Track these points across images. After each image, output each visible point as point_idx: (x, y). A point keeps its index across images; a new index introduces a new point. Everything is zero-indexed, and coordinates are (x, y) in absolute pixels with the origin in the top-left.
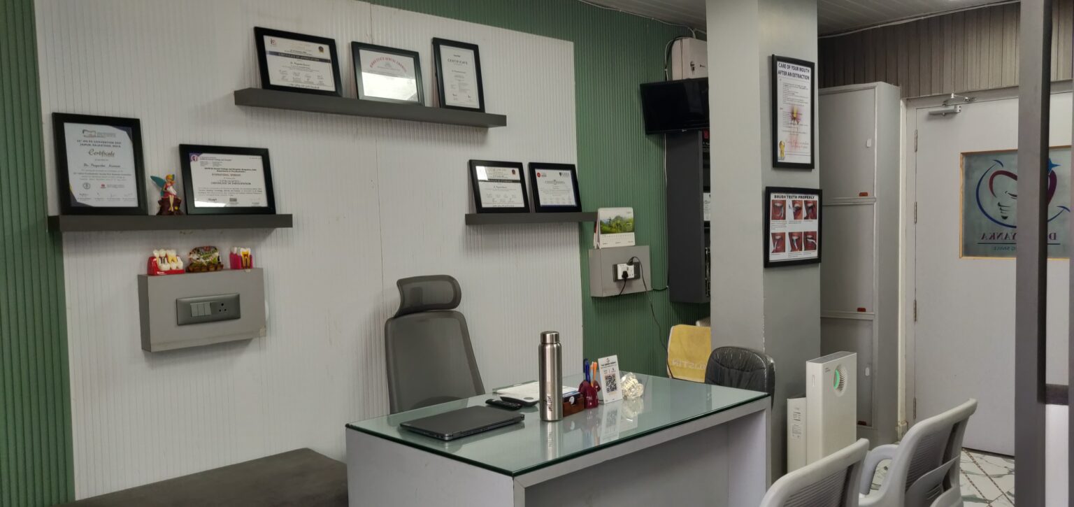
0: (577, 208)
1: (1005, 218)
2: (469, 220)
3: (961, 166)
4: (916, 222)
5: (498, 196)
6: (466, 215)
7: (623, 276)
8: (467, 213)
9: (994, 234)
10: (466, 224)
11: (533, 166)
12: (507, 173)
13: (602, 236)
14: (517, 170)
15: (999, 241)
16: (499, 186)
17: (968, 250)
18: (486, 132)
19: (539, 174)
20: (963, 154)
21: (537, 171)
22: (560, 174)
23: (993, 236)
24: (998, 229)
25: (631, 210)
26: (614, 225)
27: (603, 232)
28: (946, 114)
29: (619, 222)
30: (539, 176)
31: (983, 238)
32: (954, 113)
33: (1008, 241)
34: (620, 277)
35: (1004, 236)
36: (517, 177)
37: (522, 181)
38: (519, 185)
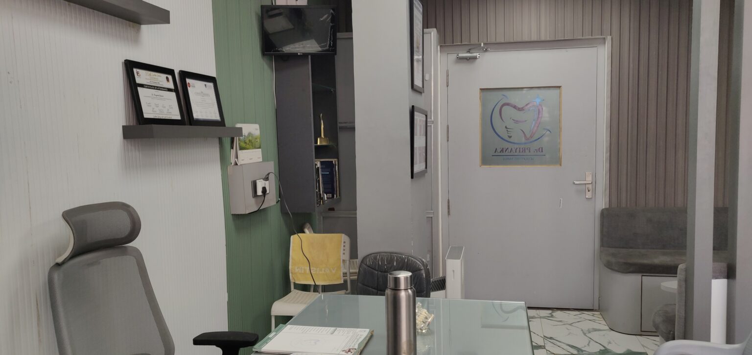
0: (221, 123)
1: (510, 137)
2: (128, 133)
3: (480, 98)
4: (448, 141)
5: (157, 106)
6: (124, 127)
7: (262, 192)
8: (124, 124)
9: (503, 149)
10: (124, 138)
11: (185, 75)
12: (161, 79)
13: (240, 153)
14: (170, 77)
15: (507, 153)
16: (157, 94)
17: (486, 160)
18: (139, 30)
19: (189, 83)
20: (480, 89)
21: (188, 81)
22: (205, 85)
23: (502, 151)
24: (506, 145)
25: (257, 126)
26: (247, 141)
27: (242, 148)
28: (470, 58)
29: (250, 138)
30: (189, 87)
31: (495, 152)
32: (475, 58)
33: (512, 154)
34: (259, 192)
35: (509, 150)
36: (171, 86)
37: (176, 90)
38: (173, 94)
